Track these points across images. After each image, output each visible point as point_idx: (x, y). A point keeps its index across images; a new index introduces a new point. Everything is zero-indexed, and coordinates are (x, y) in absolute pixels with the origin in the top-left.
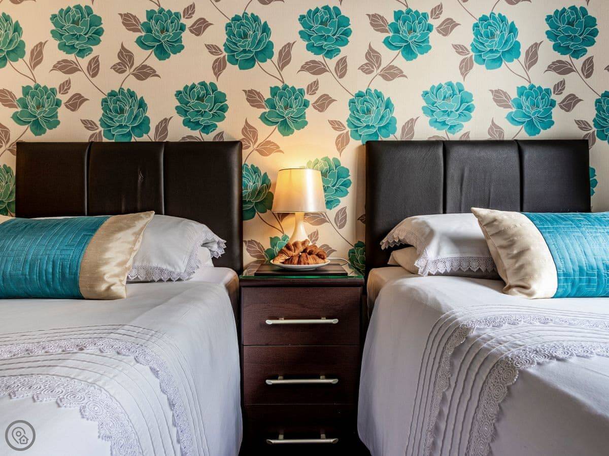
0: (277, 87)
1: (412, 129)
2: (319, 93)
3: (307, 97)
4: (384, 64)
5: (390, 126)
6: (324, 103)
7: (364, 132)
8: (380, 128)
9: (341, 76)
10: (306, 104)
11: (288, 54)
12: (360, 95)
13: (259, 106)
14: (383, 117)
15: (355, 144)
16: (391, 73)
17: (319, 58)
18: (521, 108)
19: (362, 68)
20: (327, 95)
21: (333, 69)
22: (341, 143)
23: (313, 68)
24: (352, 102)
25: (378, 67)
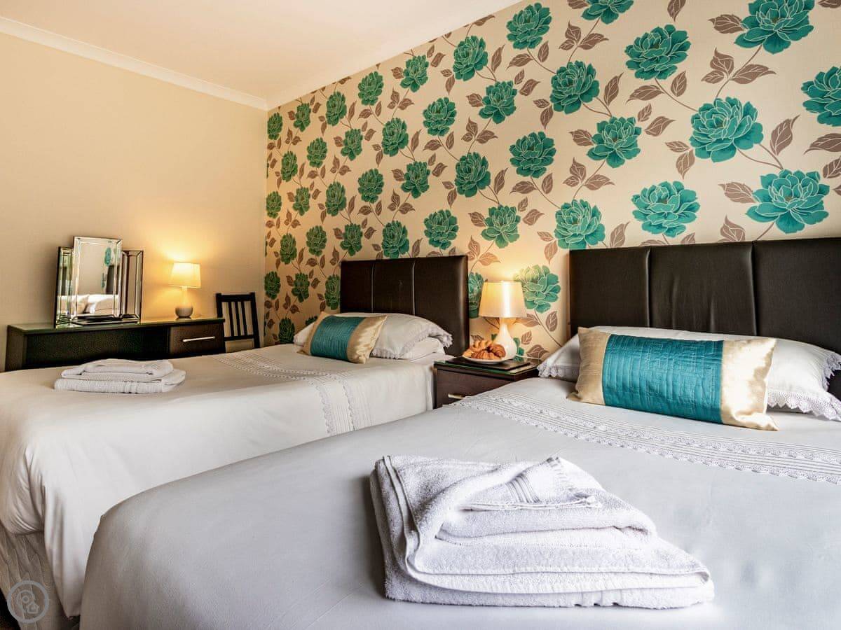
0: (494, 208)
1: (622, 235)
2: (528, 209)
3: (518, 213)
4: (589, 175)
5: (598, 233)
6: (533, 217)
7: (571, 241)
8: (587, 236)
9: (547, 192)
10: (517, 220)
11: (502, 179)
12: (566, 206)
13: (481, 225)
14: (589, 225)
15: (563, 253)
16: (597, 182)
17: (528, 179)
18: (770, 200)
19: (567, 182)
20: (536, 210)
21: (540, 187)
22: (550, 251)
23: (523, 188)
24: (558, 214)
25: (583, 179)
